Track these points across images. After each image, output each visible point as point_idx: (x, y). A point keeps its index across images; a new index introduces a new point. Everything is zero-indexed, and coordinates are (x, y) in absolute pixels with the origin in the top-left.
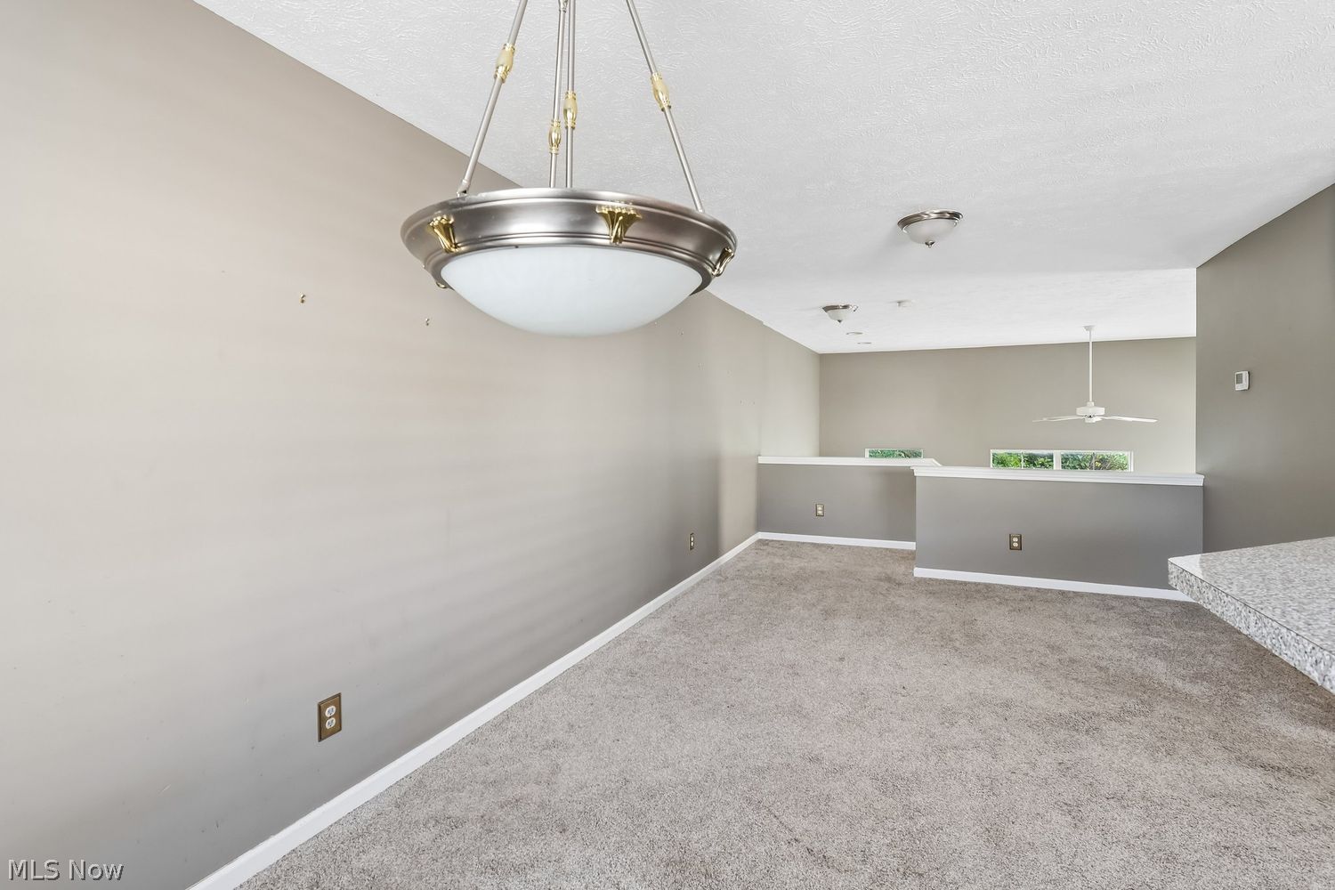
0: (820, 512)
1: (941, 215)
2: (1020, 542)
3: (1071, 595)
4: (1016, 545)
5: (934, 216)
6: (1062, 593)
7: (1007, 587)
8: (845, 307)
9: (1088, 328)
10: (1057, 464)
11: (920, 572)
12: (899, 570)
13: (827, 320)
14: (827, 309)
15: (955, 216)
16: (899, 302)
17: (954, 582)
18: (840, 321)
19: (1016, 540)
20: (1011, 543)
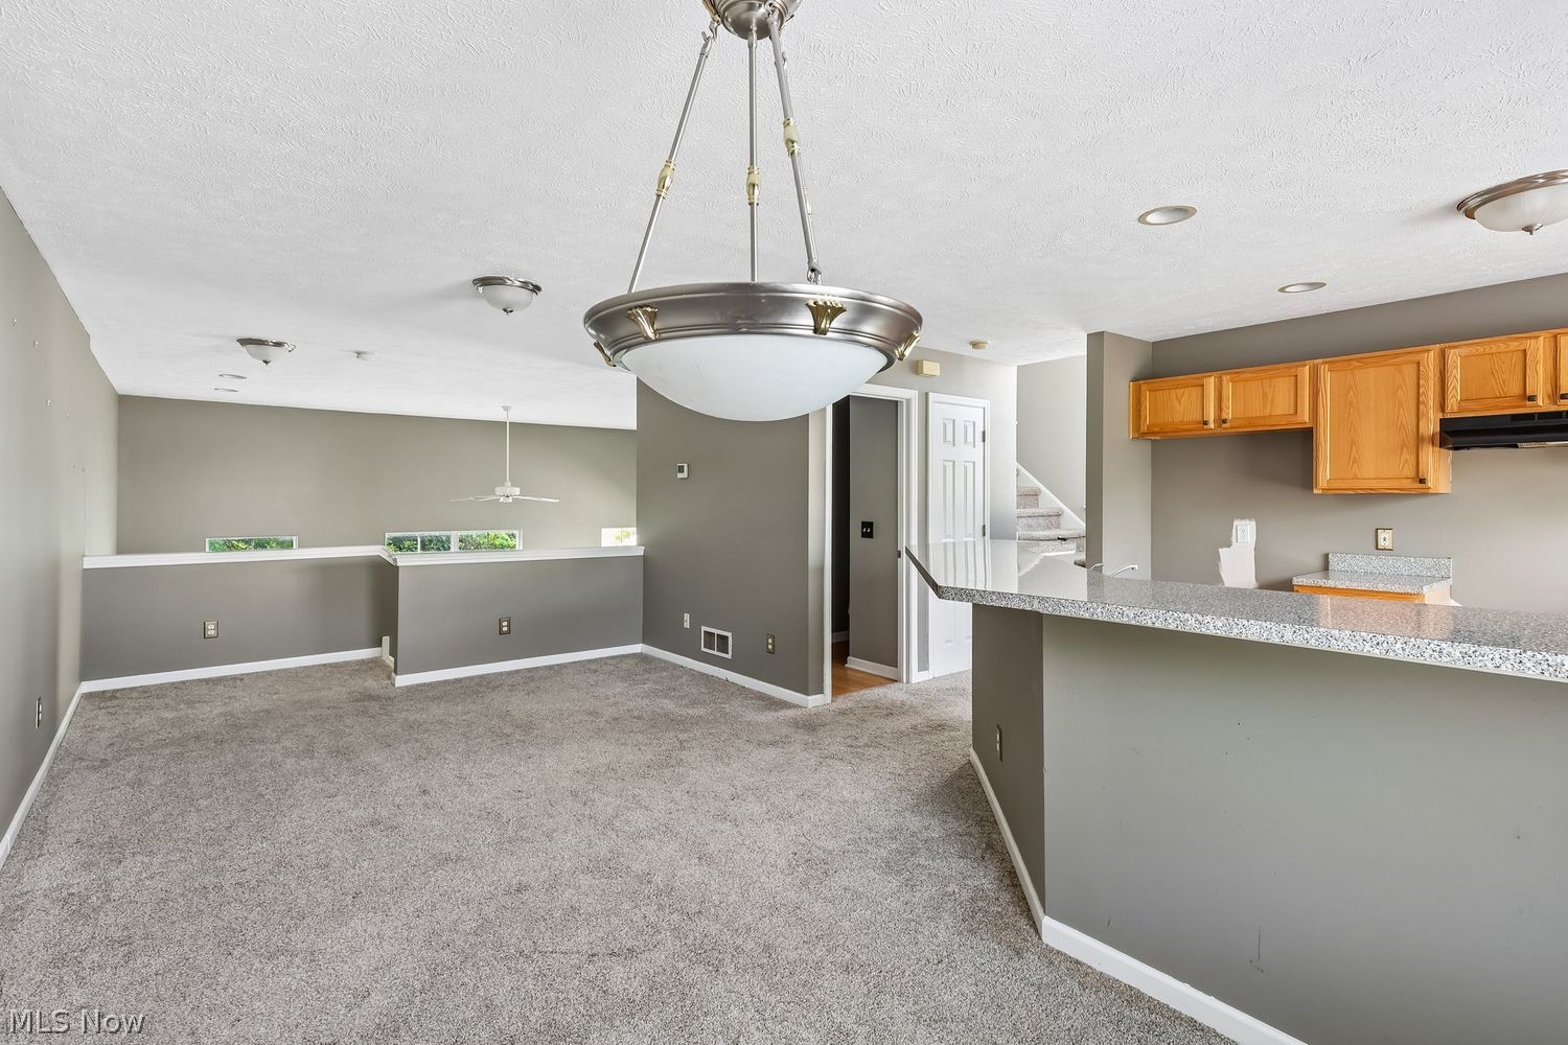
0: (211, 633)
1: (525, 285)
2: (509, 626)
3: (556, 668)
4: (505, 629)
5: (519, 284)
6: (550, 667)
7: (501, 674)
8: (278, 344)
9: (506, 409)
10: (454, 545)
11: (402, 681)
12: (371, 684)
13: (245, 358)
14: (244, 342)
15: (536, 289)
16: (359, 354)
17: (446, 682)
18: (266, 362)
19: (505, 623)
20: (501, 627)
